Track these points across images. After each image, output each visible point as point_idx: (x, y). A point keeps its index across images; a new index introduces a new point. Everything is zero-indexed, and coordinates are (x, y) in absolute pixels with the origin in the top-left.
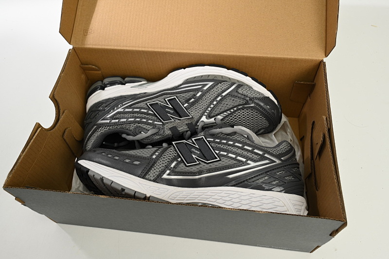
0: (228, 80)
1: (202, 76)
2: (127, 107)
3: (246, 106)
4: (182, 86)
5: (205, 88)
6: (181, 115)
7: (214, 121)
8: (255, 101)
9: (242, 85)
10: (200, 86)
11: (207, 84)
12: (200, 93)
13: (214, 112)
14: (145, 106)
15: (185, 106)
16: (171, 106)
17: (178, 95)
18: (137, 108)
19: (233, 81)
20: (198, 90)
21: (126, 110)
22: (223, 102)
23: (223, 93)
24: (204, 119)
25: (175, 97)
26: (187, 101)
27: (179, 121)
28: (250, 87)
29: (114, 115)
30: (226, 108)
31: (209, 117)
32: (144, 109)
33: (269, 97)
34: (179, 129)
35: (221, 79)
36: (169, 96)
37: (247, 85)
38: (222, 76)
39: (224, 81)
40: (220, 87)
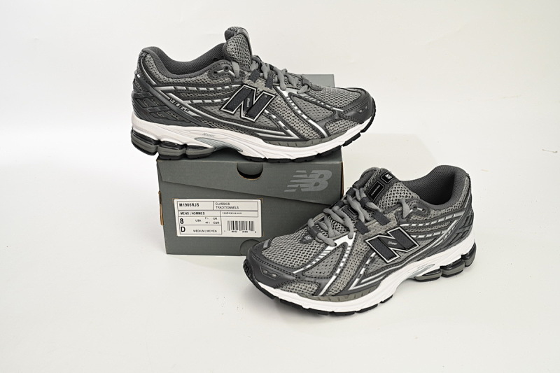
0: (331, 298)
1: (362, 296)
2: (438, 236)
3: (302, 269)
4: (382, 277)
5: (357, 280)
6: (378, 241)
7: (336, 242)
8: (294, 278)
9: (313, 295)
10: (363, 281)
11: (356, 286)
12: (362, 273)
13: (340, 253)
14: (420, 242)
15: (375, 253)
16: (391, 249)
17: (385, 265)
18: (429, 238)
19: (325, 298)
20: (365, 276)
21: (439, 233)
22: (332, 267)
23: (336, 279)
24: (350, 242)
25: (388, 262)
26: (373, 260)
27: (380, 232)
28: (301, 295)
29: (450, 225)
30: (326, 261)
31: (344, 245)
32: (422, 239)
33: (275, 288)
34: (377, 223)
35: (340, 297)
36: (396, 262)
37: (307, 297)
38: (339, 301)
39: (336, 295)
40: (340, 286)
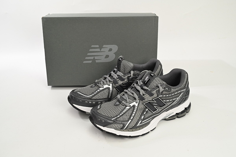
0: (129, 130)
1: (143, 128)
2: (175, 100)
3: (116, 118)
4: (151, 120)
5: (140, 121)
6: (149, 104)
7: (130, 105)
8: (112, 122)
9: (121, 129)
10: (143, 122)
11: (140, 124)
12: (142, 118)
13: (132, 110)
14: (167, 103)
15: (147, 109)
17: (152, 114)
18: (171, 101)
19: (126, 130)
20: (144, 119)
22: (129, 116)
23: (131, 121)
24: (137, 105)
25: (153, 113)
26: (147, 112)
27: (150, 100)
28: (116, 129)
29: (180, 95)
30: (126, 113)
31: (134, 106)
33: (104, 127)
34: (148, 95)
35: (133, 129)
36: (157, 112)
37: (118, 130)
38: (133, 131)
39: (131, 128)
40: (133, 124)
